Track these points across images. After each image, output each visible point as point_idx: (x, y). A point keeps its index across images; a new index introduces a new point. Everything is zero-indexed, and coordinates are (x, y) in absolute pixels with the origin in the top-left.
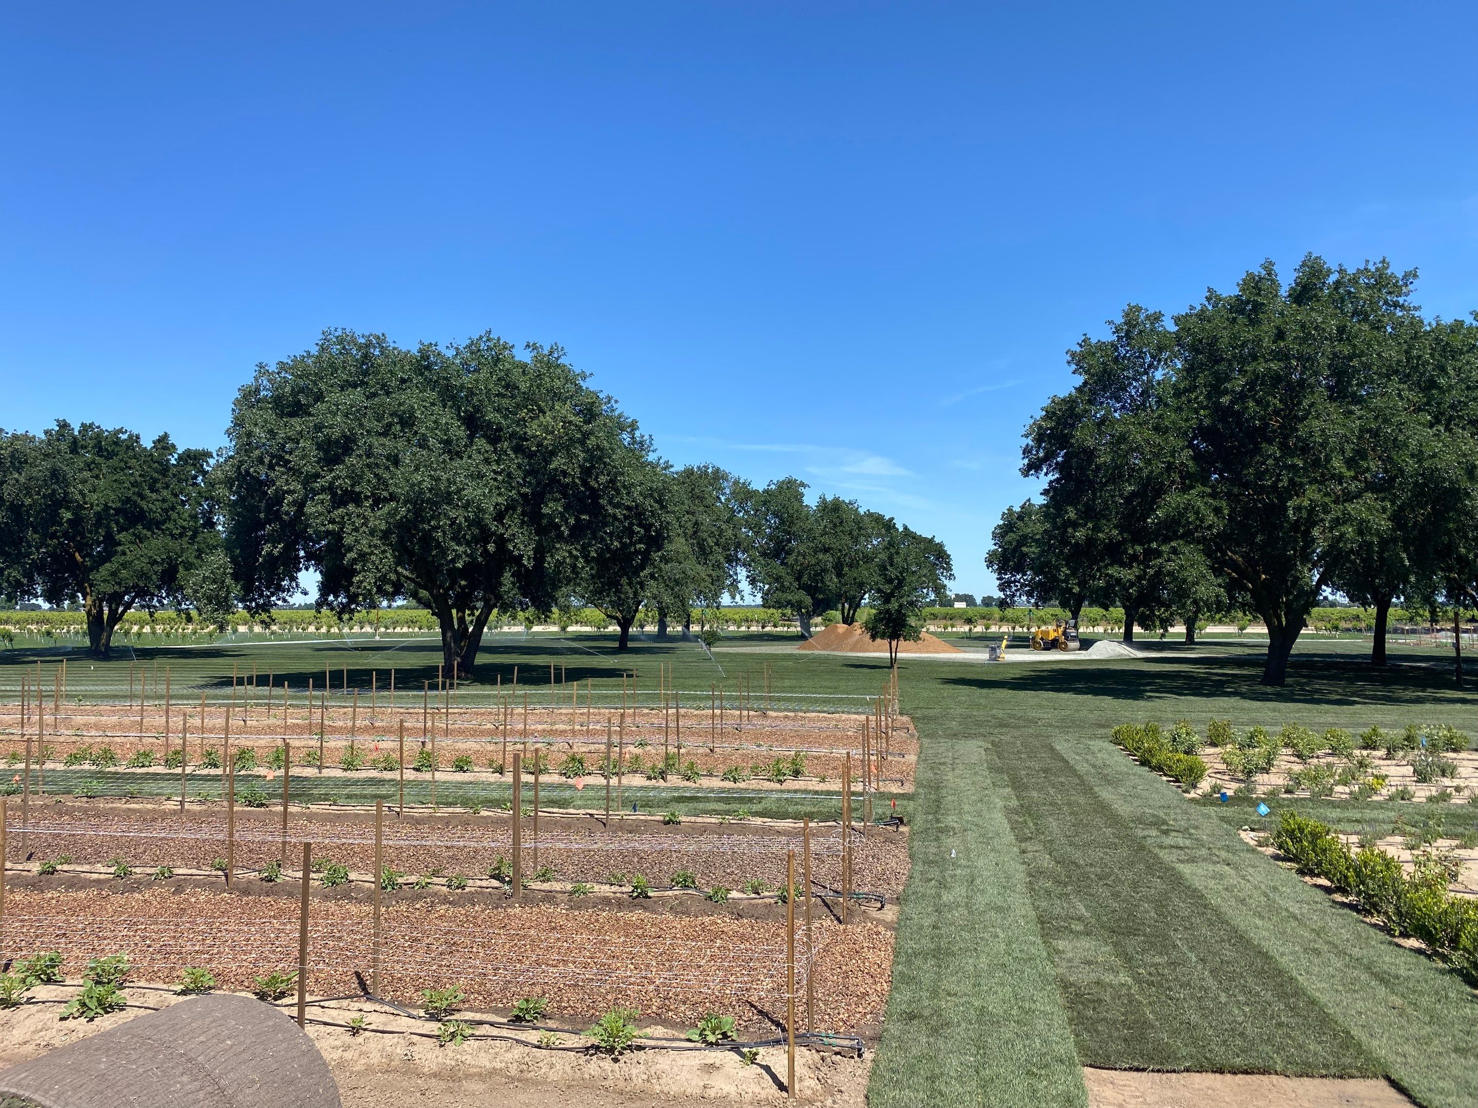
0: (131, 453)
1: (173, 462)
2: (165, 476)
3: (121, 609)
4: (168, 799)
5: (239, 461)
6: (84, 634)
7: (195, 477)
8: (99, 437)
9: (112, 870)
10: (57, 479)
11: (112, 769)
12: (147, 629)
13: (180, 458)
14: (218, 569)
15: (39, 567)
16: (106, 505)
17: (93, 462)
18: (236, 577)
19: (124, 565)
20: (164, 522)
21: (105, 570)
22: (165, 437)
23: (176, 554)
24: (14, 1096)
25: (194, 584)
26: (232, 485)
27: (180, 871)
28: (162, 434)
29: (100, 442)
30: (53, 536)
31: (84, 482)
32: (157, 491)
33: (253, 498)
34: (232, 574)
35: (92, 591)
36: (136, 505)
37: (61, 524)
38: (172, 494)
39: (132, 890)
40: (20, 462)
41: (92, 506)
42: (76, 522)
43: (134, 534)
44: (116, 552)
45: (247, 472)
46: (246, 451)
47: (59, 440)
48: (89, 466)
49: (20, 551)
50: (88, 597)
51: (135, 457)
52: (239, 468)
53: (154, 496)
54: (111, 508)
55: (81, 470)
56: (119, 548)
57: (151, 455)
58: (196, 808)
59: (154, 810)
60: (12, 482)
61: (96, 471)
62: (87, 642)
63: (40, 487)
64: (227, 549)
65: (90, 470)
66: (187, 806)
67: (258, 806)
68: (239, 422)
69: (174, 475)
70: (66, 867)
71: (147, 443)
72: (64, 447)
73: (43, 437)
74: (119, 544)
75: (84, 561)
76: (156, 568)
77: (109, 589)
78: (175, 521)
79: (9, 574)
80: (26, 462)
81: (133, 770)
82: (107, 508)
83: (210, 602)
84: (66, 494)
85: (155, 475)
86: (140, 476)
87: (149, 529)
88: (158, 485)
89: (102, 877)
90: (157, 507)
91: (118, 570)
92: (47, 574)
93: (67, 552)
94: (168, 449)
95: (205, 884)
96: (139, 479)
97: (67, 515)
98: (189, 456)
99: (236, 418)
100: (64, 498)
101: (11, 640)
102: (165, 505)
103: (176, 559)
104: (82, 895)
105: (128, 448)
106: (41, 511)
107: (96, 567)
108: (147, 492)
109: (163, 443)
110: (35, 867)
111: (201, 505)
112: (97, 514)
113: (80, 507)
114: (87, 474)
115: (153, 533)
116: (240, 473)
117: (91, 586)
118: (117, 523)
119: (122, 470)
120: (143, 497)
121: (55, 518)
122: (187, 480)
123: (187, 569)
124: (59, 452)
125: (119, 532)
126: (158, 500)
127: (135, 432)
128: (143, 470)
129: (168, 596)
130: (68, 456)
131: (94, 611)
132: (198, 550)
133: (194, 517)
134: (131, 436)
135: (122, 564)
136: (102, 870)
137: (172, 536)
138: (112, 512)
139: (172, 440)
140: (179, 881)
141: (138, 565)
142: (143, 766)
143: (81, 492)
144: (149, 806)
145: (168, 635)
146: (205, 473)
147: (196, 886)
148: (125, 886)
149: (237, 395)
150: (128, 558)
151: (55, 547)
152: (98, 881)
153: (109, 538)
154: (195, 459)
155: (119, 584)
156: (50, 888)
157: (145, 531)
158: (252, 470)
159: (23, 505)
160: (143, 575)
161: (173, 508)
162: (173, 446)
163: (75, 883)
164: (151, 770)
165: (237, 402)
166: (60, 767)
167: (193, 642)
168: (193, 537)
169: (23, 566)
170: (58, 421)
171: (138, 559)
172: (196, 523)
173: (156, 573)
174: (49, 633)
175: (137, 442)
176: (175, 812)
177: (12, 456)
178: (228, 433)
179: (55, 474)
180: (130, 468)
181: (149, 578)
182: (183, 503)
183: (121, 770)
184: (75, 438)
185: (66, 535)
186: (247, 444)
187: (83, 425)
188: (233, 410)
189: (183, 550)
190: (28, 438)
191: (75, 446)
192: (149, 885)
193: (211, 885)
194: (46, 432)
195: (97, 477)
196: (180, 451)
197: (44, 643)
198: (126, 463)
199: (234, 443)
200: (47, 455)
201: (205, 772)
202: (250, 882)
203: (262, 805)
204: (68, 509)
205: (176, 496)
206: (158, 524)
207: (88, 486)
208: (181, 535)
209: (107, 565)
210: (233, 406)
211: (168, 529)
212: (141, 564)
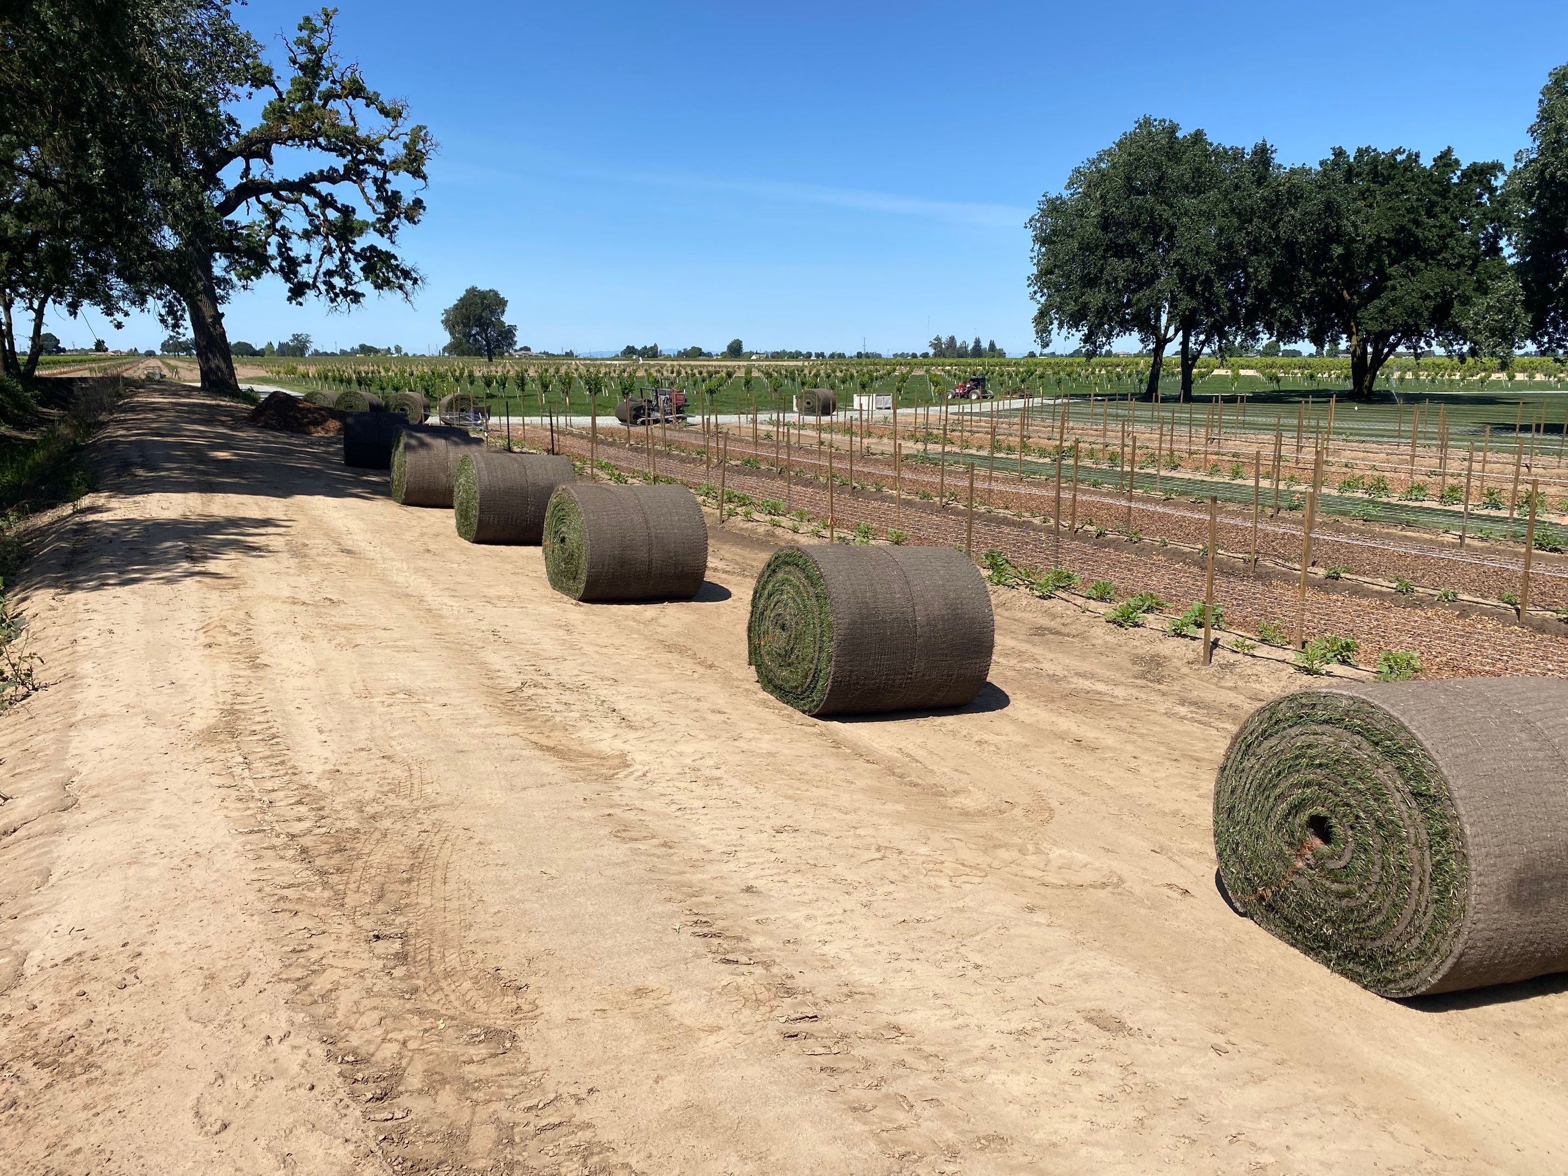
0: (1409, 174)
1: (1455, 180)
2: (1444, 197)
3: (1386, 350)
4: (1446, 532)
5: (1543, 165)
6: (1347, 377)
7: (1480, 196)
8: (1375, 161)
9: (1394, 585)
10: (1331, 211)
11: (1385, 500)
12: (1409, 375)
13: (1464, 174)
14: (1506, 296)
15: (1309, 308)
16: (1378, 236)
17: (1368, 190)
18: (1528, 305)
19: (1393, 302)
20: (1440, 251)
21: (1373, 307)
22: (1449, 150)
23: (1452, 286)
24: (1364, 702)
25: (1475, 314)
26: (1531, 195)
27: (1465, 597)
28: (1444, 148)
29: (1376, 167)
30: (1323, 273)
31: (1357, 212)
32: (1435, 216)
33: (1557, 208)
34: (1523, 302)
35: (1358, 330)
36: (1410, 234)
37: (1331, 260)
38: (1452, 218)
39: (1414, 606)
40: (1296, 198)
41: (1364, 238)
42: (1347, 257)
43: (1406, 267)
44: (1386, 288)
45: (1553, 176)
46: (1554, 150)
47: (1333, 170)
48: (1363, 194)
49: (1291, 289)
50: (1354, 337)
51: (1412, 179)
52: (1542, 172)
53: (1431, 221)
54: (1384, 239)
55: (1355, 200)
56: (1390, 283)
57: (1431, 175)
58: (1476, 543)
59: (1431, 540)
60: (1287, 219)
61: (1370, 200)
62: (1349, 385)
63: (1314, 222)
64: (1518, 273)
65: (1364, 199)
66: (1467, 541)
67: (1551, 551)
68: (1546, 116)
69: (1456, 196)
70: (1348, 576)
71: (1427, 162)
72: (1339, 175)
73: (1319, 169)
74: (1390, 278)
75: (1352, 299)
76: (1428, 303)
77: (1374, 327)
78: (1453, 249)
79: (1281, 315)
80: (1302, 196)
81: (1406, 503)
82: (1379, 238)
83: (1493, 335)
84: (1339, 227)
85: (1434, 198)
86: (1418, 200)
87: (1423, 260)
88: (1437, 209)
89: (1384, 589)
90: (1432, 234)
91: (1387, 307)
92: (1316, 315)
93: (1335, 290)
94: (1450, 165)
95: (1493, 614)
96: (1415, 204)
97: (1338, 250)
98: (1474, 171)
99: (1543, 111)
100: (1337, 232)
101: (1278, 381)
102: (1443, 232)
103: (1452, 293)
104: (1365, 602)
105: (1406, 169)
106: (1315, 246)
107: (1364, 304)
108: (1424, 218)
109: (1446, 160)
110: (1321, 572)
111: (1485, 229)
112: (1370, 246)
113: (1353, 240)
114: (1360, 204)
115: (1427, 264)
116: (1544, 178)
117: (1357, 325)
118: (1389, 255)
119: (1398, 195)
120: (1417, 223)
121: (1325, 254)
122: (1469, 201)
123: (1463, 304)
124: (1334, 181)
125: (1391, 265)
126: (1435, 226)
127: (1414, 151)
128: (1421, 193)
129: (1437, 336)
130: (1342, 186)
131: (1359, 351)
132: (1478, 281)
133: (1475, 244)
134: (1409, 156)
135: (1391, 301)
136: (1384, 584)
137: (1449, 267)
138: (1384, 243)
139: (1455, 155)
140: (1463, 606)
141: (1409, 301)
142: (1417, 500)
143: (1354, 225)
144: (1426, 536)
145: (1433, 381)
146: (1492, 190)
147: (1482, 614)
148: (1407, 601)
149: (1547, 81)
150: (1398, 293)
151: (1324, 286)
152: (1380, 593)
153: (1380, 270)
154: (1481, 174)
155: (1387, 321)
156: (1334, 591)
157: (1418, 263)
158: (1559, 173)
159: (1297, 242)
160: (1413, 312)
161: (1451, 235)
162: (1457, 162)
163: (1357, 591)
164: (1426, 504)
165: (1547, 91)
166: (1335, 493)
167: (1461, 389)
168: (1473, 268)
169: (1294, 306)
170: (1333, 149)
171: (1409, 294)
172: (1477, 249)
173: (1428, 308)
174: (1312, 376)
175: (1416, 161)
176: (1454, 546)
177: (1289, 192)
178: (1532, 131)
179: (1330, 207)
180: (1406, 192)
181: (1420, 315)
182: (1463, 228)
183: (1394, 501)
184: (1350, 165)
185: (1336, 273)
186: (1556, 142)
187: (1359, 150)
188: (1541, 101)
189: (1459, 282)
190: (1304, 171)
191: (1350, 174)
192: (1432, 605)
193: (1501, 617)
194: (1321, 163)
195: (1371, 206)
196: (1464, 167)
197: (1306, 386)
198: (1403, 186)
199: (1538, 143)
200: (1322, 187)
201: (1485, 512)
202: (1545, 620)
203: (1556, 550)
204: (1339, 243)
205: (1456, 220)
206: (1433, 254)
207: (1362, 216)
208: (1458, 266)
209: (1376, 302)
210: (1541, 97)
211: (1444, 258)
212: (1412, 300)
